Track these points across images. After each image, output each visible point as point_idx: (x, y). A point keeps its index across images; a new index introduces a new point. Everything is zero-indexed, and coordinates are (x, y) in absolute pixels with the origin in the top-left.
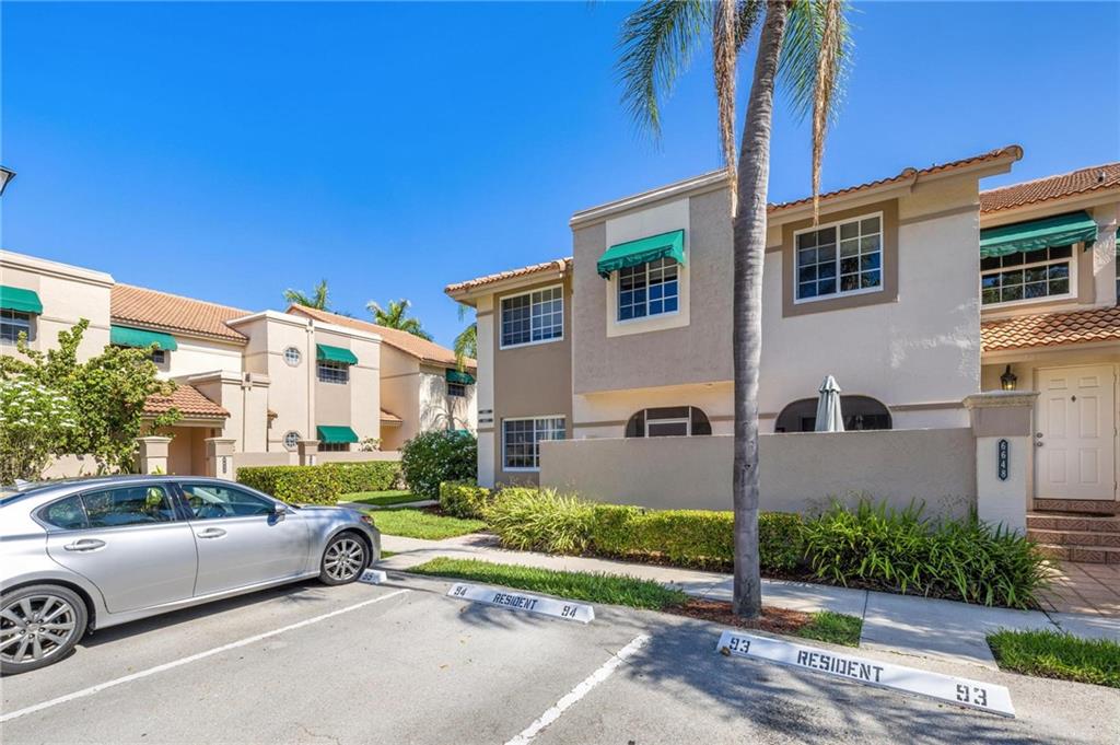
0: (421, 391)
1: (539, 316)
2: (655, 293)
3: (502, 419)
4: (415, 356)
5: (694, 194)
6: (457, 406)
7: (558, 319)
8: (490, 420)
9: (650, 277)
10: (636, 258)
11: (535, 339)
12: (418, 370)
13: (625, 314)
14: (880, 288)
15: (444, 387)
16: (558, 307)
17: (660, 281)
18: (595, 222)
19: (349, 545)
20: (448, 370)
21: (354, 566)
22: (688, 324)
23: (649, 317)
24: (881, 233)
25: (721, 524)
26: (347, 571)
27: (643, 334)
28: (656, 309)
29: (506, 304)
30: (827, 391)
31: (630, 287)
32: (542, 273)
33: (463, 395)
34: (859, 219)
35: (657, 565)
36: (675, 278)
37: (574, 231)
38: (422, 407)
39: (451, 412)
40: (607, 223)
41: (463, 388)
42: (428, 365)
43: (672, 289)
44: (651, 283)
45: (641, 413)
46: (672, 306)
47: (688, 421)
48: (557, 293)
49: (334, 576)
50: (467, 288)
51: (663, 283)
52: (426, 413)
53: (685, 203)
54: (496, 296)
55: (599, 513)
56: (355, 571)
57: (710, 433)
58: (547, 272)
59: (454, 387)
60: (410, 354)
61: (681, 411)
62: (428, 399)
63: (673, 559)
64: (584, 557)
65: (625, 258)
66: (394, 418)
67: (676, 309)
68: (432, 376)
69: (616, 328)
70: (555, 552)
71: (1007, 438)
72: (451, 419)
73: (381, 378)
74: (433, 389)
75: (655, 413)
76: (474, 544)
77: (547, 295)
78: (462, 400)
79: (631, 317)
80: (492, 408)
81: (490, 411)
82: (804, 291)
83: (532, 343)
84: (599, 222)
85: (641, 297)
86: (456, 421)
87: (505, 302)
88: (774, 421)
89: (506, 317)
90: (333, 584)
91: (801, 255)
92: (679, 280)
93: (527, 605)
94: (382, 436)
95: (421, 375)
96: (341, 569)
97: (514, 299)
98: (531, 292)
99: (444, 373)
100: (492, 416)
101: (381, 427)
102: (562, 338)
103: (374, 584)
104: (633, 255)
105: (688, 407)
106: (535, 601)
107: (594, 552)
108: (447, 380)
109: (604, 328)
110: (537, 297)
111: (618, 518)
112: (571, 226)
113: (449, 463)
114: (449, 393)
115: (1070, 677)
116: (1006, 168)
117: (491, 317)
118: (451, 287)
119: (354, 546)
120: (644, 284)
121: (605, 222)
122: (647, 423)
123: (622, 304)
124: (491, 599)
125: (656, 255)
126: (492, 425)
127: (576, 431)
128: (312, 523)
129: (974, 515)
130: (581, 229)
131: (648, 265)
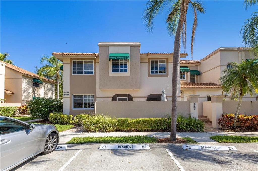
0: (23, 84)
1: (85, 67)
2: (122, 67)
3: (72, 95)
4: (21, 73)
5: (132, 46)
6: (36, 90)
7: (92, 69)
8: (68, 95)
9: (120, 63)
10: (120, 57)
11: (84, 73)
12: (22, 77)
13: (114, 71)
14: (166, 74)
15: (32, 84)
16: (92, 65)
17: (123, 64)
18: (106, 46)
19: (53, 138)
20: (33, 79)
21: (54, 145)
22: (130, 75)
23: (120, 72)
24: (166, 63)
25: (151, 121)
26: (52, 147)
27: (119, 76)
28: (122, 70)
29: (74, 62)
30: (164, 93)
31: (115, 64)
32: (90, 56)
33: (38, 86)
34: (162, 60)
35: (135, 132)
36: (127, 64)
37: (99, 47)
38: (23, 90)
39: (34, 92)
40: (109, 47)
41: (39, 84)
42: (26, 76)
43: (126, 67)
44: (121, 64)
45: (116, 95)
46: (126, 70)
47: (127, 98)
48: (92, 62)
49: (47, 150)
50: (63, 55)
51: (124, 65)
52: (25, 91)
53: (129, 48)
54: (71, 59)
55: (119, 120)
56: (54, 147)
57: (133, 100)
58: (92, 56)
59: (35, 84)
60: (18, 72)
61: (126, 95)
62: (26, 87)
63: (140, 130)
64: (115, 132)
65: (116, 57)
66: (10, 92)
67: (127, 71)
68: (27, 80)
69: (111, 74)
70: (108, 132)
71: (195, 103)
72: (34, 94)
73: (5, 78)
74: (27, 84)
75: (119, 95)
76: (76, 132)
77: (89, 62)
78: (38, 88)
79: (115, 72)
80: (69, 91)
81: (68, 92)
82: (152, 72)
83: (83, 74)
84: (107, 46)
85: (118, 67)
86: (36, 94)
87: (74, 61)
88: (147, 98)
89: (74, 66)
90: (48, 153)
91: (151, 65)
92: (128, 65)
93: (130, 147)
94: (5, 98)
95: (23, 79)
96: (50, 147)
97: (77, 61)
98: (83, 60)
99: (32, 79)
100: (69, 93)
101: (5, 95)
102: (93, 74)
103: (64, 150)
104: (119, 57)
105: (127, 94)
106: (132, 146)
107: (118, 130)
108: (33, 82)
109: (108, 73)
110: (85, 62)
111: (125, 121)
112: (98, 45)
113: (49, 107)
114: (34, 86)
115: (228, 142)
116: (185, 57)
117: (69, 65)
118: (55, 53)
119: (54, 138)
120: (119, 64)
121: (108, 47)
122: (117, 98)
123: (113, 68)
124: (117, 148)
125: (125, 58)
126: (69, 96)
127: (97, 99)
128: (41, 131)
129: (190, 116)
130: (101, 47)
131: (120, 60)
